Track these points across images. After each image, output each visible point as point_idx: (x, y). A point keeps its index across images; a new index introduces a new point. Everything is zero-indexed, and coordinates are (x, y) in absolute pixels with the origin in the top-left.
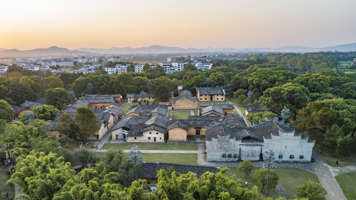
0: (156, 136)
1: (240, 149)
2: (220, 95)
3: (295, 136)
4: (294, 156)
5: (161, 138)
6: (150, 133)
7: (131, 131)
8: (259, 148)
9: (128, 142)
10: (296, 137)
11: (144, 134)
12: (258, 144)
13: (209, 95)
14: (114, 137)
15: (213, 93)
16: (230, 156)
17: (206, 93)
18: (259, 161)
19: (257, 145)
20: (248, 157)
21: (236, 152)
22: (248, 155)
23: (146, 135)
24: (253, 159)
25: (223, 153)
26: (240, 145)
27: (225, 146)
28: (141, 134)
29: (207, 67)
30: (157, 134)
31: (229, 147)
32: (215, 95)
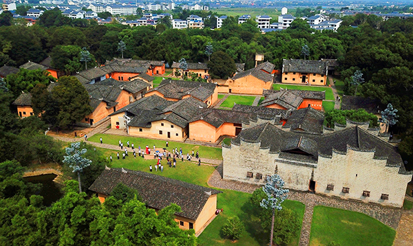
0: (170, 130)
1: (276, 168)
2: (319, 74)
3: (374, 158)
4: (370, 194)
5: (177, 135)
6: (162, 125)
7: (136, 118)
8: (310, 170)
9: (131, 134)
10: (377, 161)
11: (153, 125)
12: (307, 163)
13: (299, 73)
14: (114, 125)
15: (307, 69)
16: (259, 177)
17: (296, 70)
18: (308, 192)
19: (306, 165)
20: (289, 183)
21: (270, 172)
22: (290, 179)
23: (156, 127)
24: (299, 187)
25: (249, 170)
26: (277, 161)
27: (252, 159)
28: (148, 125)
29: (332, 25)
30: (172, 127)
31: (259, 162)
32: (311, 73)
